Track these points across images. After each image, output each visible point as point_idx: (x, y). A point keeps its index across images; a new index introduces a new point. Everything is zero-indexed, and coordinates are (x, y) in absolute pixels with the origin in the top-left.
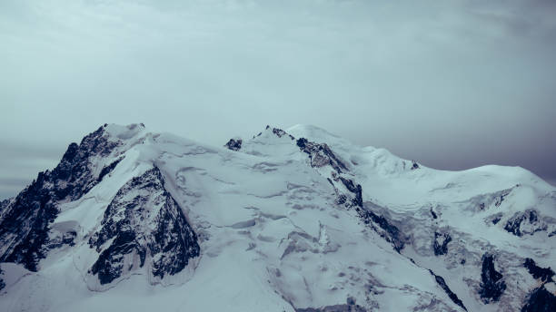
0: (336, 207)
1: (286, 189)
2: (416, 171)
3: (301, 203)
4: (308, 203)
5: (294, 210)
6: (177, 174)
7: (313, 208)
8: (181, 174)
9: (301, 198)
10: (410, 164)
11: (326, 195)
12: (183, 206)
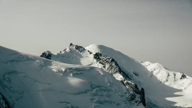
0: (128, 102)
1: (90, 89)
2: (184, 80)
3: (102, 99)
4: (107, 99)
5: (97, 104)
6: (4, 76)
7: (111, 102)
8: (7, 76)
9: (102, 95)
10: (179, 75)
11: (120, 94)
12: (10, 101)
